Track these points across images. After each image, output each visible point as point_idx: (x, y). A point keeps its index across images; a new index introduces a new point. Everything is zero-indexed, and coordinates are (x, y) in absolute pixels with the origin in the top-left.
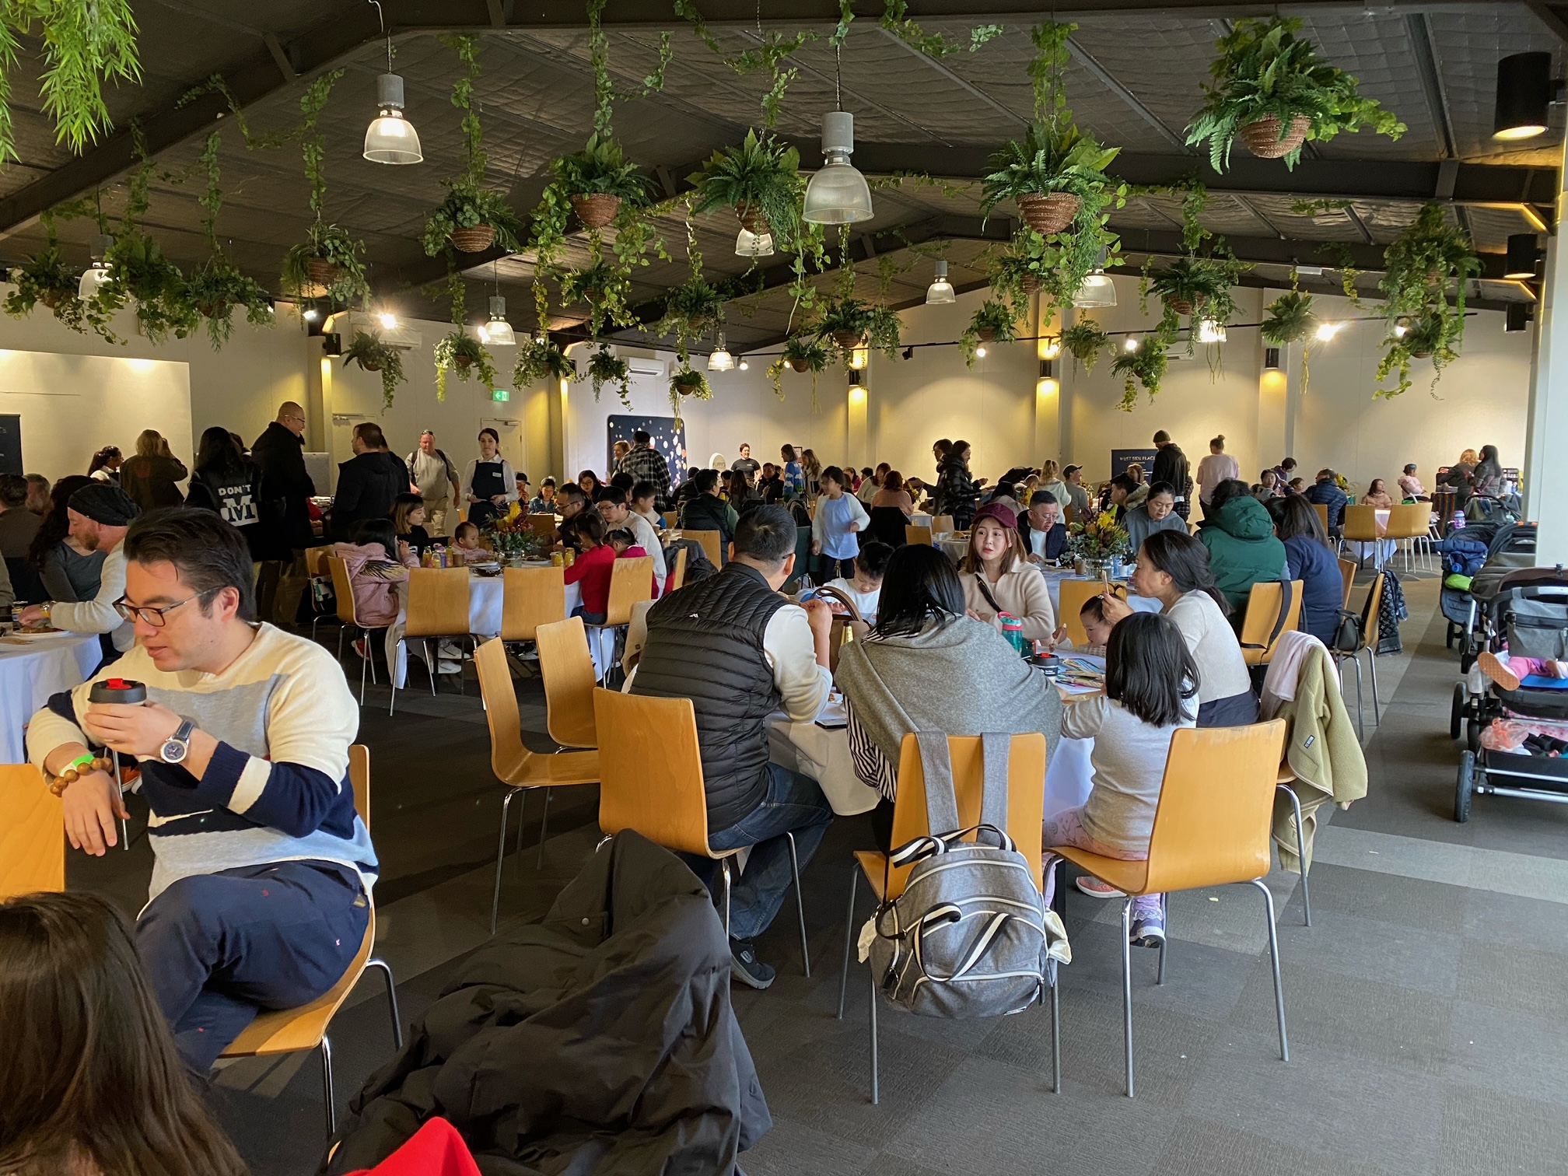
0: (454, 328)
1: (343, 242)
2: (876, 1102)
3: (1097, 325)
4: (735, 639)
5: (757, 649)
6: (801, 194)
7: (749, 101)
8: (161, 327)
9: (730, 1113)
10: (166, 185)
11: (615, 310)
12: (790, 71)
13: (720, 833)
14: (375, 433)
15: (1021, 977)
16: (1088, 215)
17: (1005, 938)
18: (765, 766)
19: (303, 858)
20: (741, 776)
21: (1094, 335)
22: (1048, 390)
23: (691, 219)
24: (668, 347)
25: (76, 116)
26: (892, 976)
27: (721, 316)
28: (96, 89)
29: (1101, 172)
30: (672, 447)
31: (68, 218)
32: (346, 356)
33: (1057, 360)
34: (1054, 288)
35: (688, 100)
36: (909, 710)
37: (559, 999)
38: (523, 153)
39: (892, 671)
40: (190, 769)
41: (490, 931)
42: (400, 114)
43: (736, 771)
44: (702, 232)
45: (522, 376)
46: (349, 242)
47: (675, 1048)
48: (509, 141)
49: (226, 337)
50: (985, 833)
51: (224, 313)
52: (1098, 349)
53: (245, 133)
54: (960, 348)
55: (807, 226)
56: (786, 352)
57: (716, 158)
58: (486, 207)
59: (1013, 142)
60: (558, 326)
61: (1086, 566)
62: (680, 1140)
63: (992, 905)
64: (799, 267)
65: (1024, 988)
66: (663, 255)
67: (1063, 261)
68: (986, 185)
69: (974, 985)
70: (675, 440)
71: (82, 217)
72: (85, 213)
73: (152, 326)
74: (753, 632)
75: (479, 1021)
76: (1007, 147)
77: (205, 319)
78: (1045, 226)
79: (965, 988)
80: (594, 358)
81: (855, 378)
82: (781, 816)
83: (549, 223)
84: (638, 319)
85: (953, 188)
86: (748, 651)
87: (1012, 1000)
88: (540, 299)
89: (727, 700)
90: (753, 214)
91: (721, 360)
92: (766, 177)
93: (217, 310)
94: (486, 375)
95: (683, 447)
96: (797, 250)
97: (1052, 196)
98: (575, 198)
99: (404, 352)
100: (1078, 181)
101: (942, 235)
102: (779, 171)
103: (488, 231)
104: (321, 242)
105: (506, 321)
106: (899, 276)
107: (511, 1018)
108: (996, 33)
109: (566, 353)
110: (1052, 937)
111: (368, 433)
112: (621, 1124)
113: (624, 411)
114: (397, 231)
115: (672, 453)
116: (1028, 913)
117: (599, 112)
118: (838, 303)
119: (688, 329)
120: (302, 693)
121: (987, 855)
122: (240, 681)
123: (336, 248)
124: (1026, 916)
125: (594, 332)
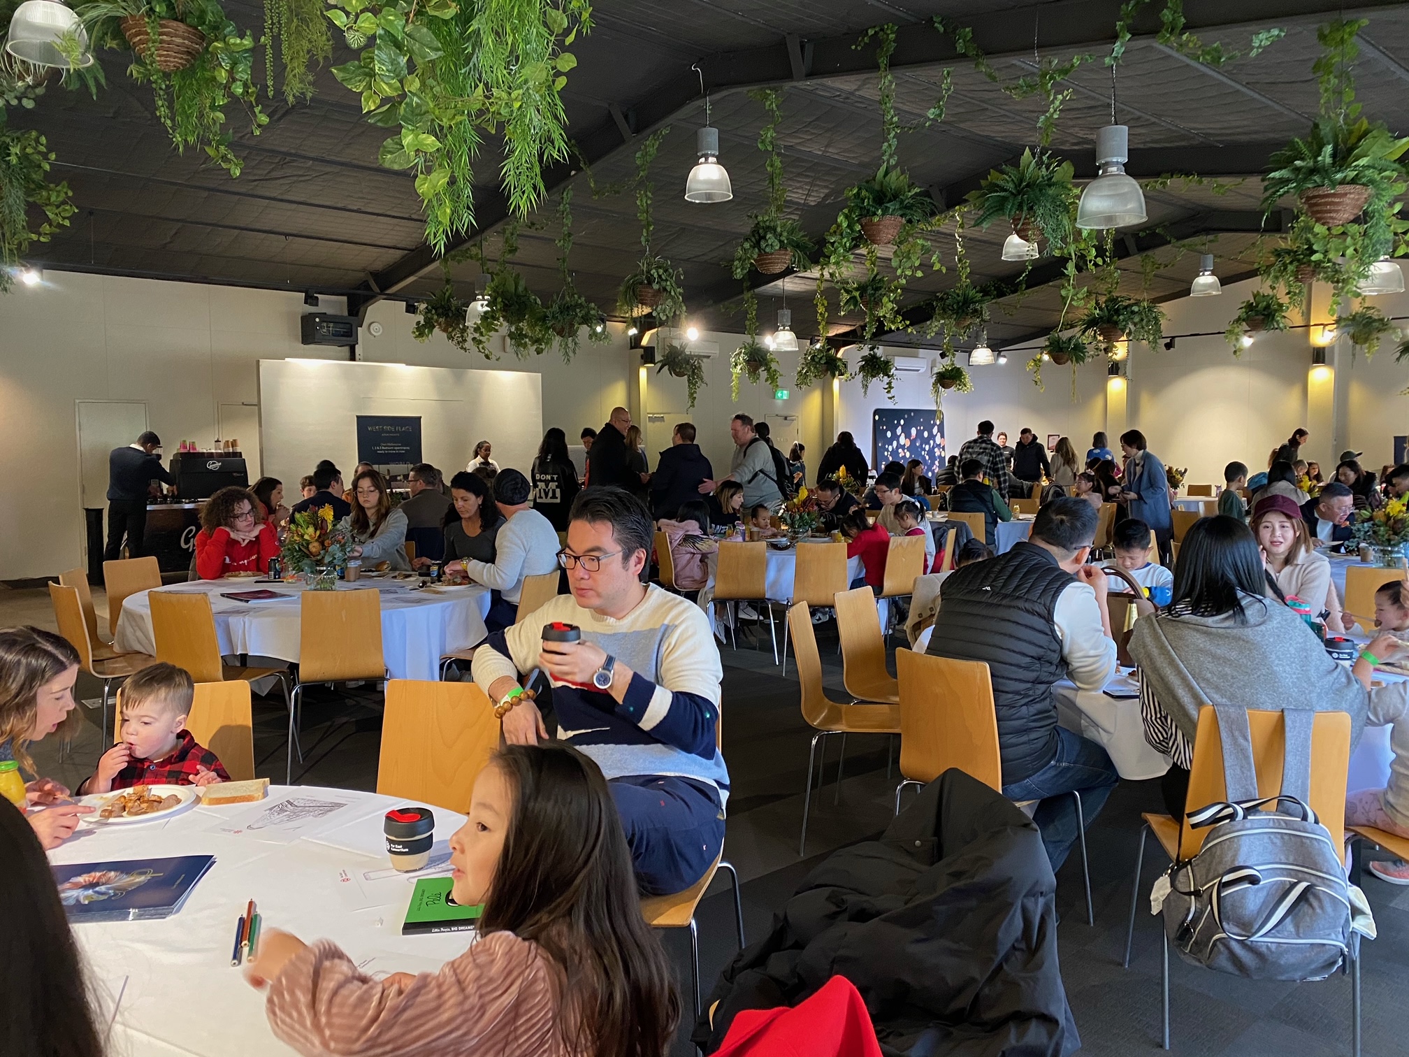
0: (747, 338)
1: (666, 271)
2: (1167, 1048)
3: (1379, 311)
4: (1028, 611)
5: (1048, 622)
6: (1074, 203)
7: (1021, 121)
8: (525, 346)
9: (1056, 1022)
10: (532, 232)
11: (888, 316)
12: (1066, 92)
13: (1013, 786)
14: (691, 431)
15: (1324, 945)
16: (1380, 204)
17: (1306, 906)
18: (1054, 728)
19: (677, 774)
20: (1033, 735)
21: (1375, 321)
22: (1321, 377)
23: (960, 230)
24: (931, 346)
25: (524, 193)
26: (1187, 930)
27: (986, 316)
28: (538, 170)
29: (1395, 161)
30: (932, 437)
31: (459, 262)
32: (659, 365)
33: (1332, 348)
34: (1333, 276)
35: (962, 125)
36: (1202, 685)
37: (906, 904)
38: (812, 184)
39: (1187, 646)
40: (613, 694)
41: (799, 853)
42: (714, 160)
43: (1027, 730)
44: (969, 242)
45: (803, 378)
46: (671, 271)
47: (1006, 958)
48: (799, 175)
49: (574, 352)
50: (1286, 804)
51: (573, 333)
52: (1380, 335)
53: (592, 185)
54: (1226, 337)
55: (1080, 232)
56: (1046, 346)
57: (994, 176)
58: (785, 234)
59: (1296, 139)
60: (834, 331)
61: (1372, 554)
62: (1012, 1038)
63: (1292, 873)
64: (1071, 269)
65: (1326, 956)
66: (937, 267)
67: (1350, 251)
68: (1266, 183)
69: (1273, 947)
70: (935, 430)
71: (469, 260)
72: (471, 258)
73: (519, 345)
74: (1044, 605)
75: (833, 917)
76: (1291, 144)
77: (558, 338)
78: (1332, 218)
79: (1264, 949)
80: (864, 358)
81: (1115, 369)
82: (1069, 775)
83: (839, 242)
84: (908, 322)
85: (1222, 186)
86: (1039, 623)
87: (1313, 967)
88: (821, 309)
89: (1019, 666)
90: (1029, 224)
91: (982, 355)
92: (1040, 190)
93: (566, 331)
94: (772, 377)
95: (942, 436)
96: (1070, 254)
97: (1340, 189)
98: (864, 221)
99: (705, 360)
100: (1369, 172)
101: (1207, 231)
102: (1054, 184)
103: (786, 255)
104: (648, 272)
105: (791, 330)
106: (1162, 271)
107: (862, 915)
108: (1278, 36)
109: (839, 355)
110: (1356, 912)
111: (685, 430)
112: (959, 1018)
113: (890, 405)
114: (705, 258)
115: (932, 442)
116: (1332, 884)
117: (886, 144)
118: (1102, 299)
119: (954, 329)
120: (687, 639)
121: (1288, 825)
122: (637, 627)
123: (660, 276)
124: (1329, 887)
125: (868, 336)
